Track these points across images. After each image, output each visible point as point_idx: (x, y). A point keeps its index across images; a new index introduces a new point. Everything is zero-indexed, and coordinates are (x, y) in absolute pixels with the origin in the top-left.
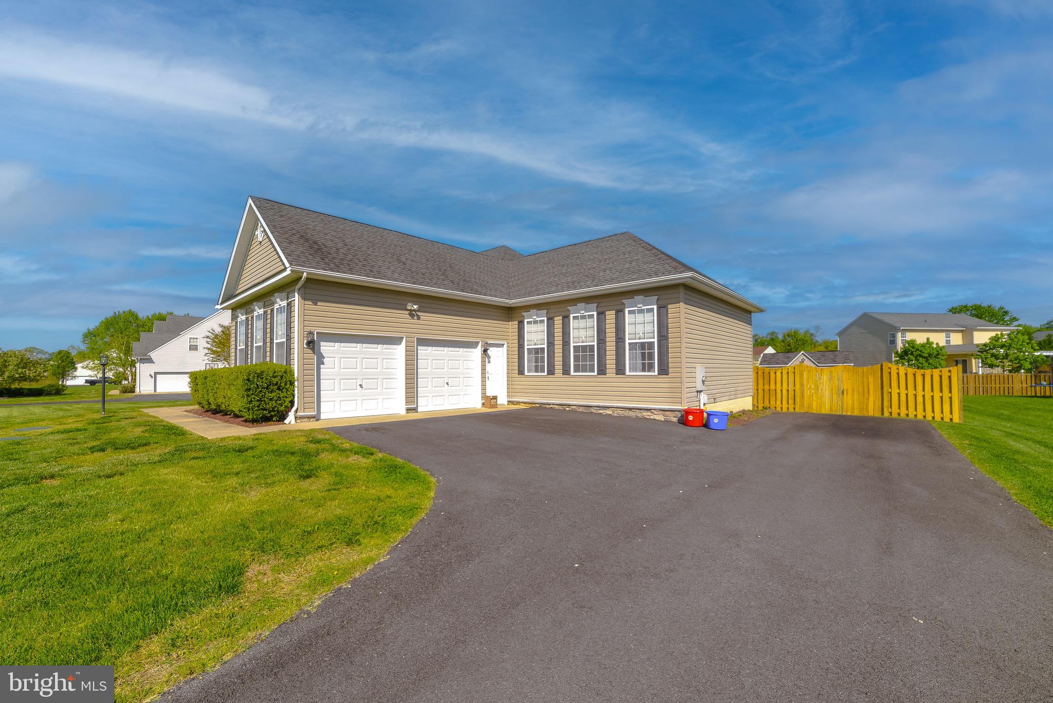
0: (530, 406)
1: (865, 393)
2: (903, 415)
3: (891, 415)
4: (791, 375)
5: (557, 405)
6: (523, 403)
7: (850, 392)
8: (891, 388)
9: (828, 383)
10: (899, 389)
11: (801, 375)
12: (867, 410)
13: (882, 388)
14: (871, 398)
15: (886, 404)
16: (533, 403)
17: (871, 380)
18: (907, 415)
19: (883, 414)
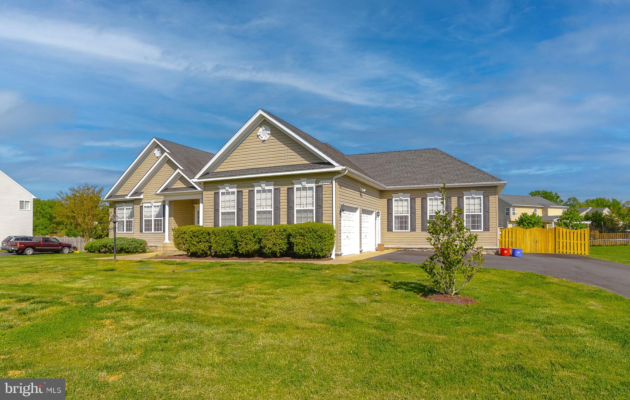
0: (397, 250)
1: (547, 242)
2: (565, 253)
3: (559, 253)
4: (510, 233)
5: (418, 248)
6: (392, 248)
7: (540, 241)
8: (559, 239)
9: (529, 236)
10: (563, 239)
11: (516, 233)
12: (548, 250)
13: (555, 239)
14: (550, 245)
15: (557, 247)
16: (399, 248)
17: (550, 235)
18: (566, 252)
19: (555, 252)
